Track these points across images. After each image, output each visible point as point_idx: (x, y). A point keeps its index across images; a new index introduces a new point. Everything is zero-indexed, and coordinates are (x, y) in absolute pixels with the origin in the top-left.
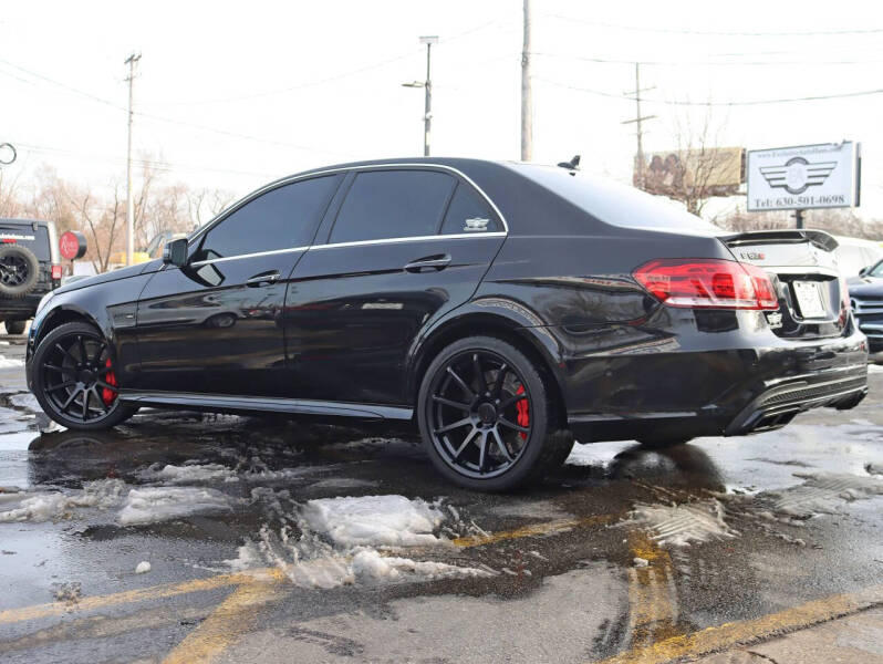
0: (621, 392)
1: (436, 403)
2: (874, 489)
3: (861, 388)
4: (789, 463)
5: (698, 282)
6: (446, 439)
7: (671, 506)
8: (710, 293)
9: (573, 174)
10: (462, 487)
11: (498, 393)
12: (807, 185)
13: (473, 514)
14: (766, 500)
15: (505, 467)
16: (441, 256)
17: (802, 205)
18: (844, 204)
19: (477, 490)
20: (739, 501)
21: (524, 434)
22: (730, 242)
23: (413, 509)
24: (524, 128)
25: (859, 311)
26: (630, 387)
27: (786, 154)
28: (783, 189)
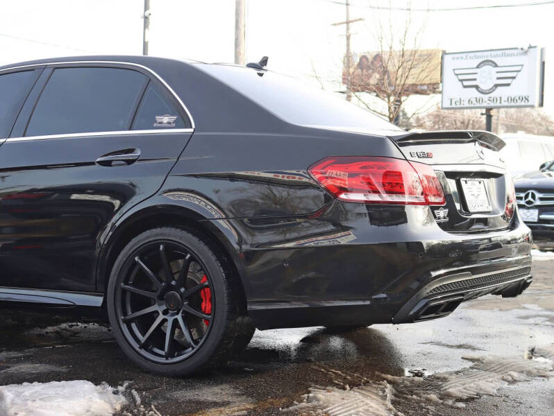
0: (302, 280)
1: (124, 291)
2: (535, 371)
3: (525, 278)
4: (460, 347)
5: (369, 179)
6: (134, 326)
7: (344, 389)
8: (380, 189)
9: (261, 75)
10: (148, 372)
11: (183, 281)
12: (496, 86)
13: (155, 398)
14: (435, 382)
15: (189, 352)
16: (131, 151)
17: (492, 104)
18: (529, 104)
19: (161, 375)
20: (409, 384)
21: (207, 321)
22: (402, 142)
23: (96, 394)
24: (237, 27)
25: (538, 203)
26: (311, 274)
27: (477, 57)
28: (474, 89)
